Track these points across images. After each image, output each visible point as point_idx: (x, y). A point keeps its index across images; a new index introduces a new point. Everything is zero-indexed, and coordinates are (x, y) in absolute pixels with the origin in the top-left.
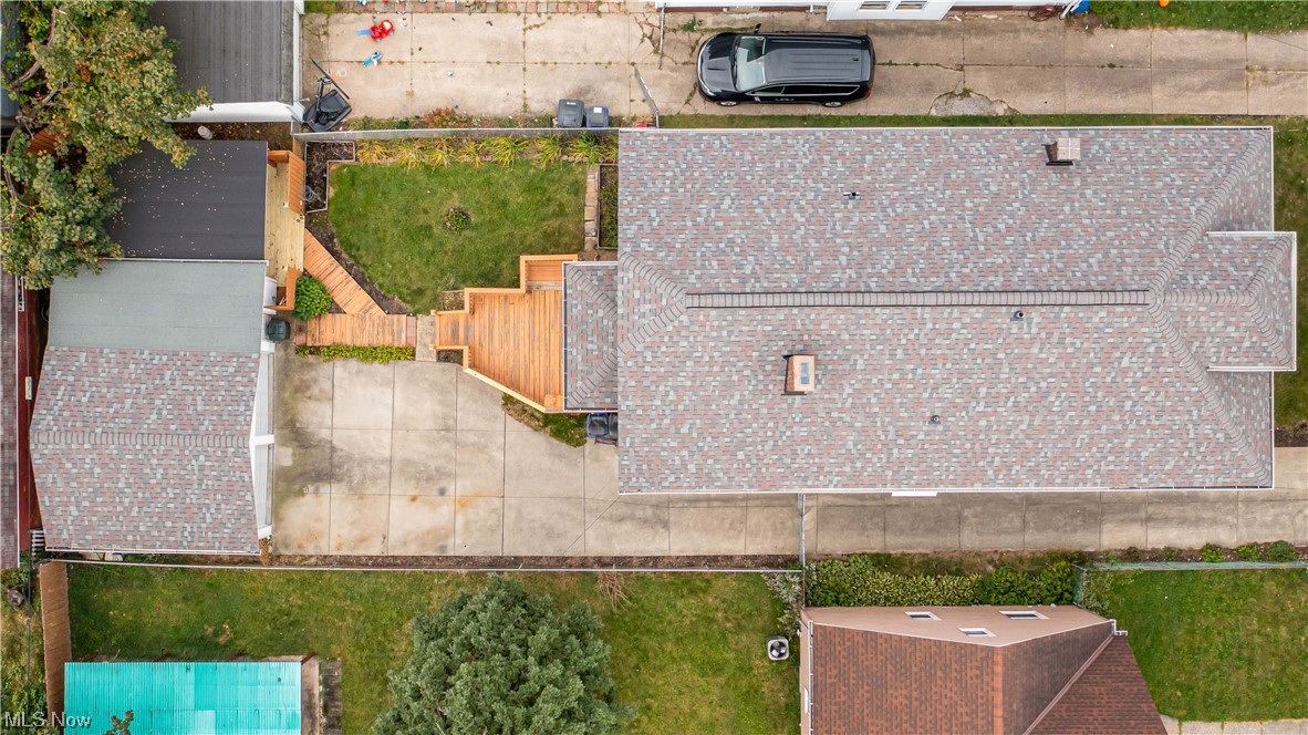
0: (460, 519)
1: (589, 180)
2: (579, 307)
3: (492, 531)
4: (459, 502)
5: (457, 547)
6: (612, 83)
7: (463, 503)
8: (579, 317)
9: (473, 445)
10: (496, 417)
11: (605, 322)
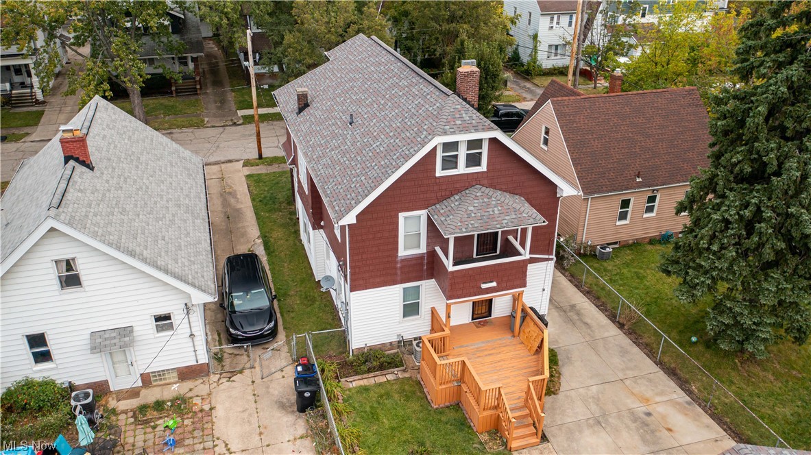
0: (658, 399)
1: (354, 386)
2: (472, 222)
3: (650, 381)
4: (647, 402)
5: (680, 396)
6: (271, 390)
7: (646, 400)
8: (479, 221)
9: (597, 405)
10: (567, 397)
11: (476, 205)
